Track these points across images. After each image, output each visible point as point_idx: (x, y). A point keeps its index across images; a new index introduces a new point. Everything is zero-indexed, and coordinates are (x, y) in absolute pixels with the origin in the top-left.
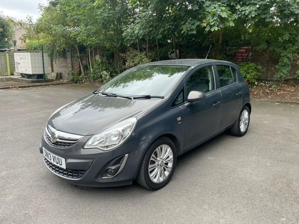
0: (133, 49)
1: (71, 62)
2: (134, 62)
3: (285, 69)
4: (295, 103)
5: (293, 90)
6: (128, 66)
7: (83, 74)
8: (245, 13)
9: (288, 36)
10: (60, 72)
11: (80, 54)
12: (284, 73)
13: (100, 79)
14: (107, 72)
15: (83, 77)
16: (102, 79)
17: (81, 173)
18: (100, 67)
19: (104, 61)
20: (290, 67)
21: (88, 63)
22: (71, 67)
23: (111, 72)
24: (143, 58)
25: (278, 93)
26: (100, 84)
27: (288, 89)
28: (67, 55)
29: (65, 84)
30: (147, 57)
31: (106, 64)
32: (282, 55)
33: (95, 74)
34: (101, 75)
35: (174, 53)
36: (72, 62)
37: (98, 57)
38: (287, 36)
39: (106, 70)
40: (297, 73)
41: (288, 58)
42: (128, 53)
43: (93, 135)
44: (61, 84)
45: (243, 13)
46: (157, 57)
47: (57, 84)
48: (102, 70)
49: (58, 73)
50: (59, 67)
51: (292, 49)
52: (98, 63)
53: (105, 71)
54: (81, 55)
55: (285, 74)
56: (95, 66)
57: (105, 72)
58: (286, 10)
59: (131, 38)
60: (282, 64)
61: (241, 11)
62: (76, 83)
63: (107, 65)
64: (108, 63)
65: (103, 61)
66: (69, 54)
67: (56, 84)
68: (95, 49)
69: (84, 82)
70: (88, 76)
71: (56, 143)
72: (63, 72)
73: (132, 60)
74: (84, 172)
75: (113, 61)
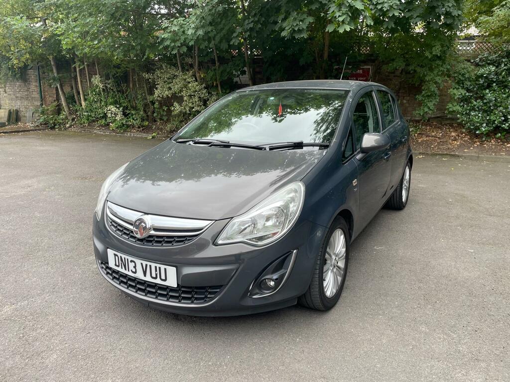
0: (169, 66)
1: (39, 90)
2: (170, 89)
3: (431, 101)
4: (447, 154)
5: (441, 134)
6: (159, 96)
7: (65, 112)
8: (382, 8)
9: (439, 50)
10: (15, 109)
11: (58, 73)
12: (429, 108)
13: (103, 121)
14: (116, 107)
15: (67, 118)
16: (106, 120)
17: (210, 293)
18: (103, 99)
19: (109, 86)
20: (438, 98)
21: (74, 91)
22: (39, 98)
23: (126, 108)
24: (189, 82)
25: (420, 140)
26: (104, 130)
27: (433, 134)
28: (28, 74)
29: (31, 130)
30: (197, 81)
31: (114, 92)
32: (427, 78)
33: (92, 111)
34: (105, 114)
35: (245, 74)
36: (41, 90)
37: (96, 80)
38: (438, 48)
39: (115, 103)
40: (447, 107)
41: (436, 83)
42: (158, 72)
43: (232, 218)
44: (21, 131)
45: (379, 7)
46: (216, 80)
47: (15, 132)
48: (107, 105)
49: (12, 111)
50: (12, 99)
51: (441, 69)
52: (97, 90)
53: (112, 106)
54: (60, 75)
55: (431, 110)
56: (91, 97)
57: (113, 108)
58: (440, 7)
59: (173, 44)
60: (427, 94)
61: (375, 3)
62: (53, 128)
63: (116, 95)
64: (118, 91)
65: (106, 87)
66: (32, 74)
67: (12, 132)
68: (91, 65)
69: (69, 127)
70: (76, 115)
71: (149, 239)
72: (21, 109)
73: (168, 86)
74: (218, 290)
75: (128, 86)
